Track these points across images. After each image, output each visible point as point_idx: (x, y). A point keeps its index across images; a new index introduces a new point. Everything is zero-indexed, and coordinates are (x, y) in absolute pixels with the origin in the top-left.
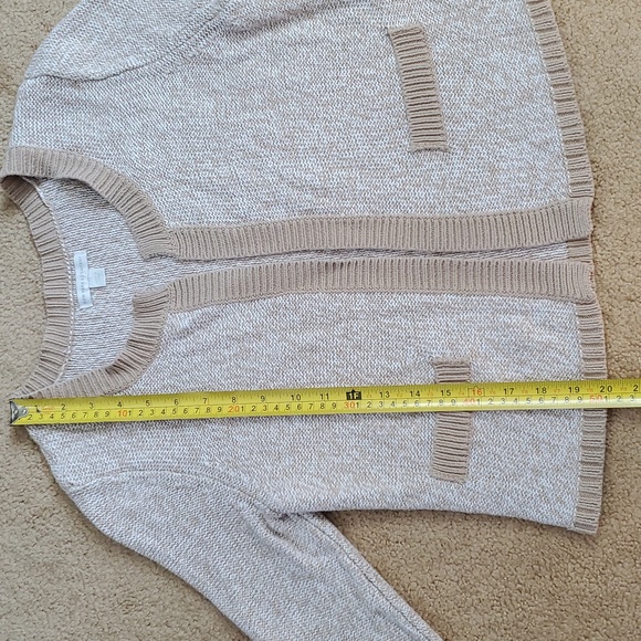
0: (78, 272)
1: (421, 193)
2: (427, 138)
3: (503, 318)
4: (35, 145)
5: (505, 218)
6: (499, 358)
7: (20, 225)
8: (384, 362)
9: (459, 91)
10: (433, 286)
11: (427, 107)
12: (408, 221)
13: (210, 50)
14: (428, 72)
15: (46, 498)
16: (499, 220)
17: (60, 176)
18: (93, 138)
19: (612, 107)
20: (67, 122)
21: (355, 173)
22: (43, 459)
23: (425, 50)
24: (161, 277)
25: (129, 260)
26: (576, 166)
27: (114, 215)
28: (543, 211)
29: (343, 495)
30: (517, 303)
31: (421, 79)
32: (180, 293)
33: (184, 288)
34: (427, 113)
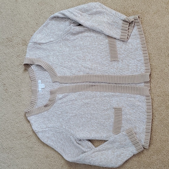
0: (39, 85)
1: (112, 70)
2: (114, 58)
3: (129, 99)
4: (31, 57)
6: (129, 108)
7: (28, 74)
8: (103, 107)
9: (121, 48)
10: (114, 91)
11: (114, 51)
12: (109, 76)
13: (68, 38)
14: (115, 44)
15: (31, 133)
16: (129, 77)
17: (36, 64)
18: (43, 56)
19: (156, 52)
20: (38, 52)
21: (98, 65)
22: (30, 124)
24: (57, 86)
25: (50, 82)
26: (147, 66)
27: (47, 73)
28: (139, 75)
29: (93, 136)
30: (133, 95)
31: (113, 45)
32: (60, 90)
33: (61, 89)
34: (114, 53)
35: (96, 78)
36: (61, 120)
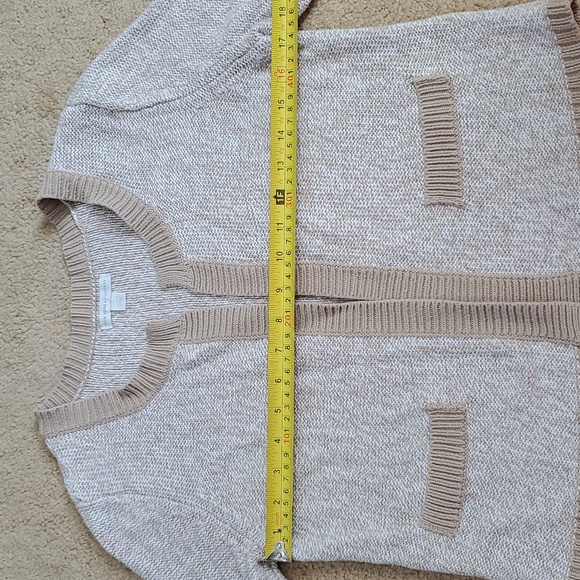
0: (102, 294)
1: (429, 247)
2: (442, 192)
4: (71, 171)
5: (515, 282)
7: (56, 244)
9: (481, 147)
11: (445, 160)
12: (413, 276)
13: (239, 88)
14: (451, 124)
15: (59, 505)
16: (508, 284)
17: (91, 202)
18: (124, 167)
20: (102, 149)
21: (367, 223)
22: (58, 468)
23: (450, 101)
24: (177, 306)
25: (149, 288)
27: (138, 242)
31: (443, 132)
32: (191, 325)
33: (195, 320)
34: (445, 167)
35: (355, 282)
36: (189, 460)
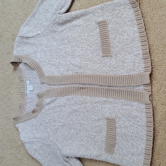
1: (104, 69)
2: (106, 53)
3: (125, 107)
4: (18, 54)
5: (126, 77)
6: (124, 119)
8: (94, 116)
9: (115, 39)
10: (107, 96)
11: (106, 44)
13: (55, 29)
14: (107, 34)
16: (124, 77)
19: (159, 43)
20: (26, 48)
23: (106, 27)
25: (38, 84)
26: (146, 62)
28: (137, 75)
30: (129, 102)
31: (105, 36)
33: (49, 92)
